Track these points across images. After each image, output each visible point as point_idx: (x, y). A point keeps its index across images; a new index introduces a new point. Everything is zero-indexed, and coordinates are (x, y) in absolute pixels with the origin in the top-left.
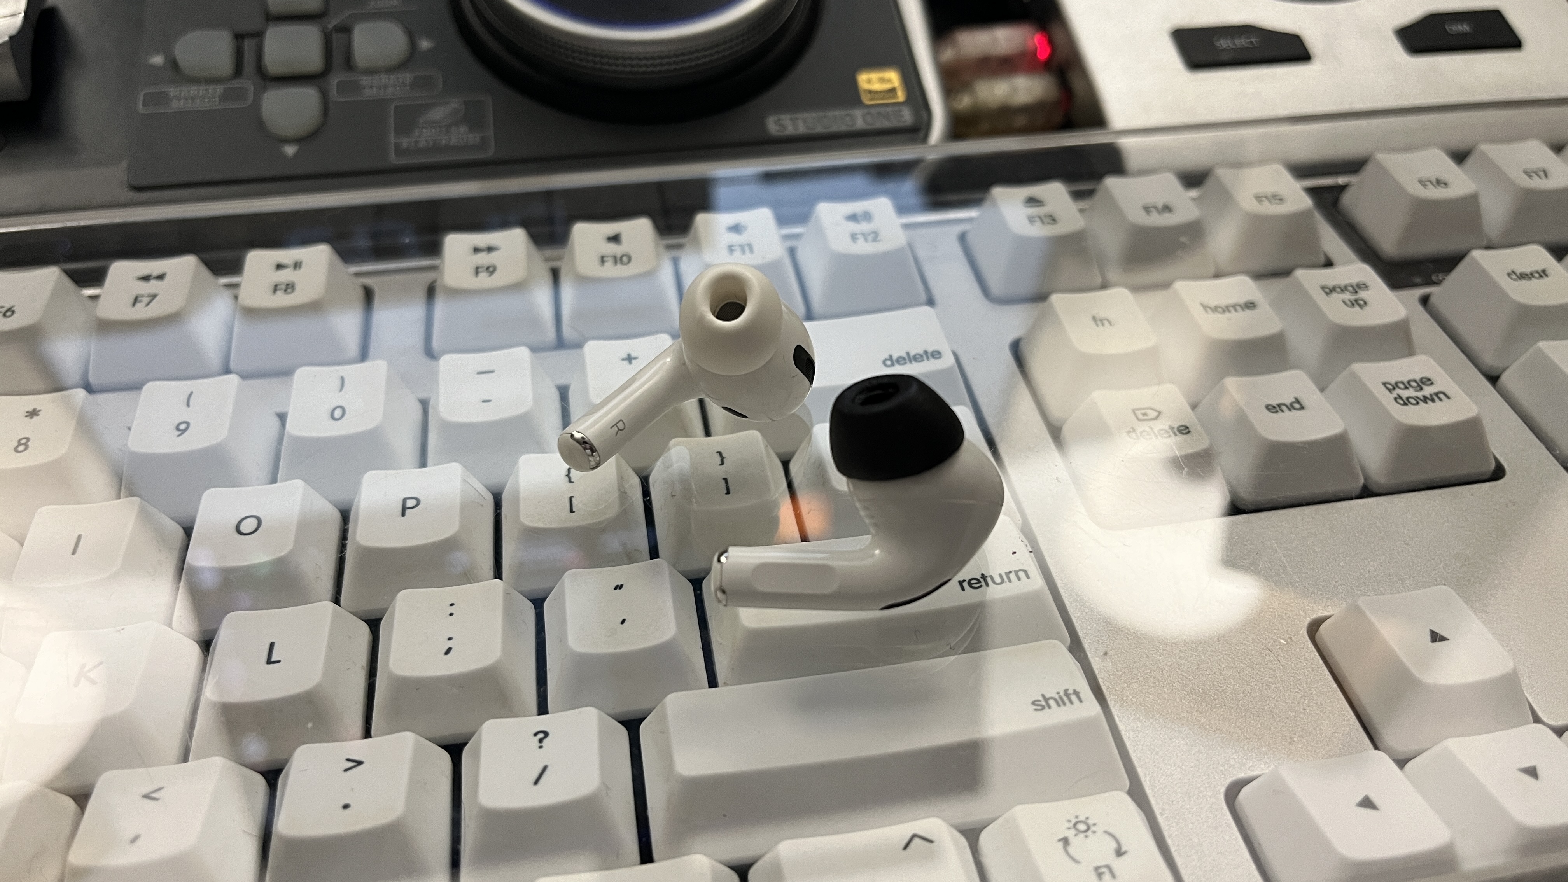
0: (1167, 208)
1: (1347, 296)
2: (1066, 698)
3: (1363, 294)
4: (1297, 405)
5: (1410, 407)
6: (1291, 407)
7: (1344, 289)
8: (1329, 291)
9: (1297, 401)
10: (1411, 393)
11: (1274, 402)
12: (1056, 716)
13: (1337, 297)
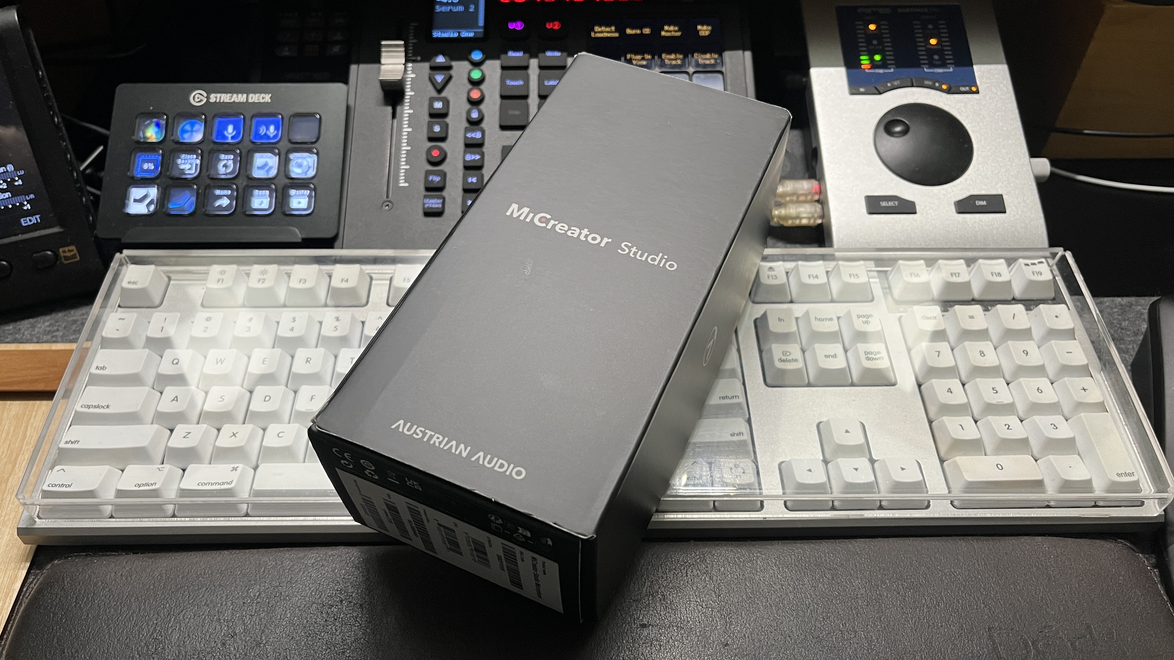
0: (817, 277)
1: (865, 319)
2: (740, 434)
3: (870, 319)
4: (835, 356)
5: (870, 361)
6: (833, 357)
7: (864, 317)
8: (859, 317)
9: (835, 355)
10: (873, 356)
11: (828, 354)
12: (735, 438)
13: (861, 319)
